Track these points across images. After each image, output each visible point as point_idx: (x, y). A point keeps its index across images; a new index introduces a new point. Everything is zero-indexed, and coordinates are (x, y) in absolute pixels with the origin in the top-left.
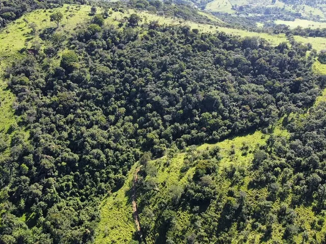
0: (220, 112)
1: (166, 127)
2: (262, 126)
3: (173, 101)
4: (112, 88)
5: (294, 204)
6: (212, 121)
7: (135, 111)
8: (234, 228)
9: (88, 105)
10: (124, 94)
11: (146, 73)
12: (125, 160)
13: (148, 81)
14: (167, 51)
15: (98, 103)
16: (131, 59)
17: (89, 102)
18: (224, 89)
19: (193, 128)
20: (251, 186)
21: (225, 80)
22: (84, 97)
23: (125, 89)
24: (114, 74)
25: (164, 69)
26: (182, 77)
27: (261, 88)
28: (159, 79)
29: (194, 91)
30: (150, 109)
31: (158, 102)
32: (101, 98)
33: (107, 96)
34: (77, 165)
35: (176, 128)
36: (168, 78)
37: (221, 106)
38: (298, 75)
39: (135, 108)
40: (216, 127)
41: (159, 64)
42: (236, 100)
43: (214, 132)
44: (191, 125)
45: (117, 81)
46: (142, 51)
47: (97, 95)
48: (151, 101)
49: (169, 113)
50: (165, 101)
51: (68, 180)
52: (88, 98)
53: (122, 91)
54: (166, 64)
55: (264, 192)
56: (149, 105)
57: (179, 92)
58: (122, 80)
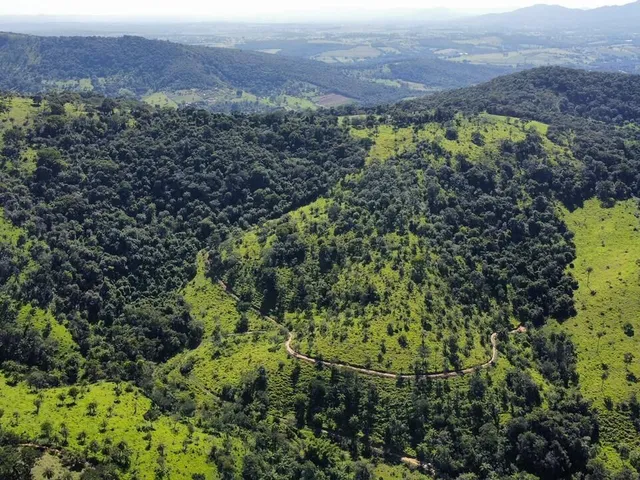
0: (273, 188)
1: (217, 213)
2: (322, 192)
3: (214, 185)
4: (127, 184)
5: (380, 234)
6: (269, 197)
7: (168, 205)
8: (335, 265)
9: (104, 207)
10: (145, 189)
11: (166, 161)
12: (186, 252)
13: (172, 170)
14: (182, 135)
15: (115, 203)
16: (137, 149)
17: (104, 202)
18: (267, 165)
19: (249, 208)
20: (337, 233)
21: (265, 156)
22: (93, 199)
23: (144, 183)
24: (122, 168)
25: (187, 155)
26: (214, 158)
27: (305, 161)
28: (186, 165)
29: (235, 170)
30: (189, 198)
31: (196, 189)
32: (117, 197)
33: (124, 194)
34: (126, 268)
35: (230, 211)
36: (197, 163)
37: (272, 182)
38: (340, 142)
39: (167, 201)
40: (274, 201)
41: (179, 149)
42: (285, 175)
43: (275, 207)
44: (246, 205)
45: (130, 175)
46: (147, 139)
47: (111, 194)
48: (187, 189)
49: (213, 198)
50: (204, 186)
51: (125, 284)
52: (101, 198)
53: (140, 187)
54: (186, 148)
55: (351, 234)
56: (187, 193)
57: (217, 174)
58: (135, 174)
